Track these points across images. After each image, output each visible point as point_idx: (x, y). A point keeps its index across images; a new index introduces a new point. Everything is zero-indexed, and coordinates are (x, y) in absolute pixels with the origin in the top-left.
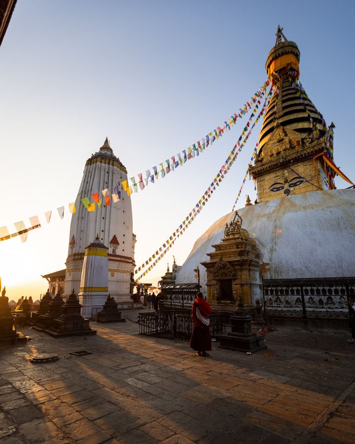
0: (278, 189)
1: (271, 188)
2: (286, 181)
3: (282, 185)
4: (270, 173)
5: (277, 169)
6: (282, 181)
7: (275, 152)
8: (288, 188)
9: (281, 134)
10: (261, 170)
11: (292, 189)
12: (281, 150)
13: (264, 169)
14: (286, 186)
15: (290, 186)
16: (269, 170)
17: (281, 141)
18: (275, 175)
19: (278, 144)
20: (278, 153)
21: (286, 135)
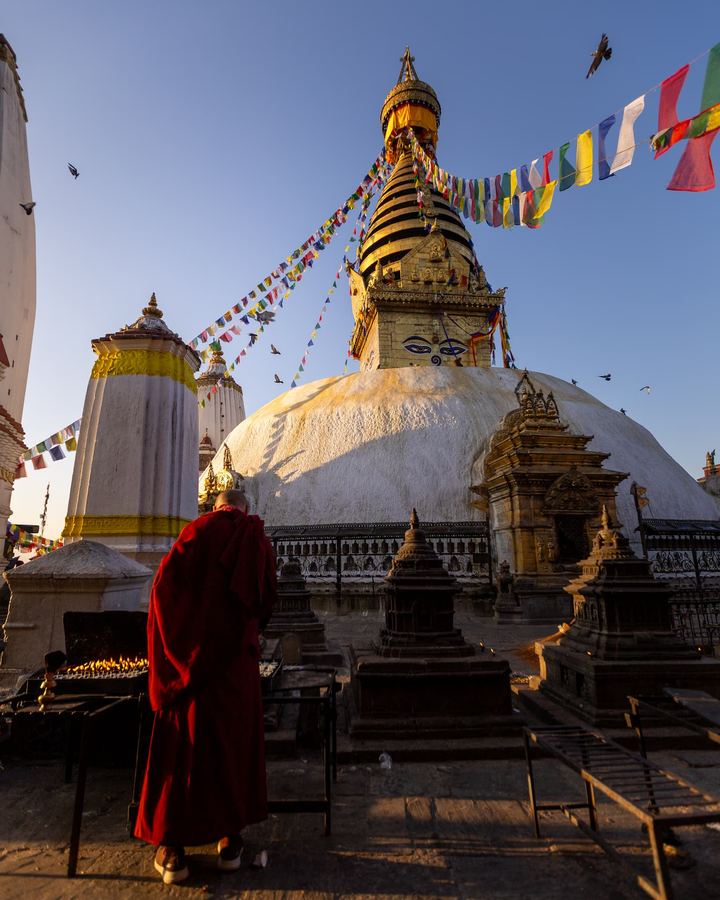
0: (420, 350)
1: (407, 344)
2: (436, 340)
3: (428, 345)
4: (407, 313)
5: (421, 311)
6: (428, 337)
7: (422, 278)
8: (439, 354)
9: (439, 249)
10: (395, 300)
11: (444, 358)
12: (435, 279)
13: (401, 301)
14: (436, 349)
15: (442, 351)
16: (405, 307)
17: (436, 261)
18: (415, 321)
19: (430, 264)
20: (428, 283)
21: (447, 256)
